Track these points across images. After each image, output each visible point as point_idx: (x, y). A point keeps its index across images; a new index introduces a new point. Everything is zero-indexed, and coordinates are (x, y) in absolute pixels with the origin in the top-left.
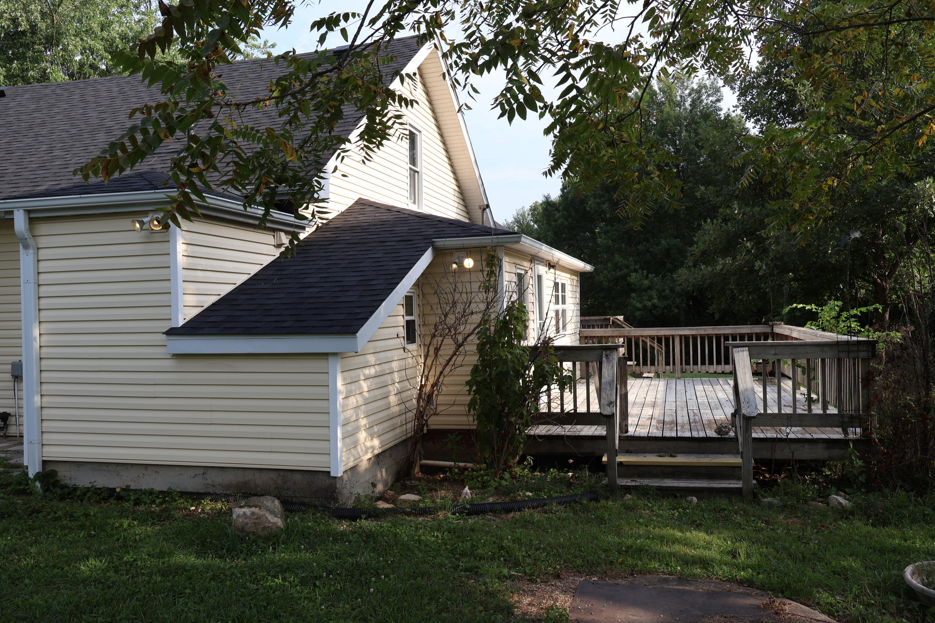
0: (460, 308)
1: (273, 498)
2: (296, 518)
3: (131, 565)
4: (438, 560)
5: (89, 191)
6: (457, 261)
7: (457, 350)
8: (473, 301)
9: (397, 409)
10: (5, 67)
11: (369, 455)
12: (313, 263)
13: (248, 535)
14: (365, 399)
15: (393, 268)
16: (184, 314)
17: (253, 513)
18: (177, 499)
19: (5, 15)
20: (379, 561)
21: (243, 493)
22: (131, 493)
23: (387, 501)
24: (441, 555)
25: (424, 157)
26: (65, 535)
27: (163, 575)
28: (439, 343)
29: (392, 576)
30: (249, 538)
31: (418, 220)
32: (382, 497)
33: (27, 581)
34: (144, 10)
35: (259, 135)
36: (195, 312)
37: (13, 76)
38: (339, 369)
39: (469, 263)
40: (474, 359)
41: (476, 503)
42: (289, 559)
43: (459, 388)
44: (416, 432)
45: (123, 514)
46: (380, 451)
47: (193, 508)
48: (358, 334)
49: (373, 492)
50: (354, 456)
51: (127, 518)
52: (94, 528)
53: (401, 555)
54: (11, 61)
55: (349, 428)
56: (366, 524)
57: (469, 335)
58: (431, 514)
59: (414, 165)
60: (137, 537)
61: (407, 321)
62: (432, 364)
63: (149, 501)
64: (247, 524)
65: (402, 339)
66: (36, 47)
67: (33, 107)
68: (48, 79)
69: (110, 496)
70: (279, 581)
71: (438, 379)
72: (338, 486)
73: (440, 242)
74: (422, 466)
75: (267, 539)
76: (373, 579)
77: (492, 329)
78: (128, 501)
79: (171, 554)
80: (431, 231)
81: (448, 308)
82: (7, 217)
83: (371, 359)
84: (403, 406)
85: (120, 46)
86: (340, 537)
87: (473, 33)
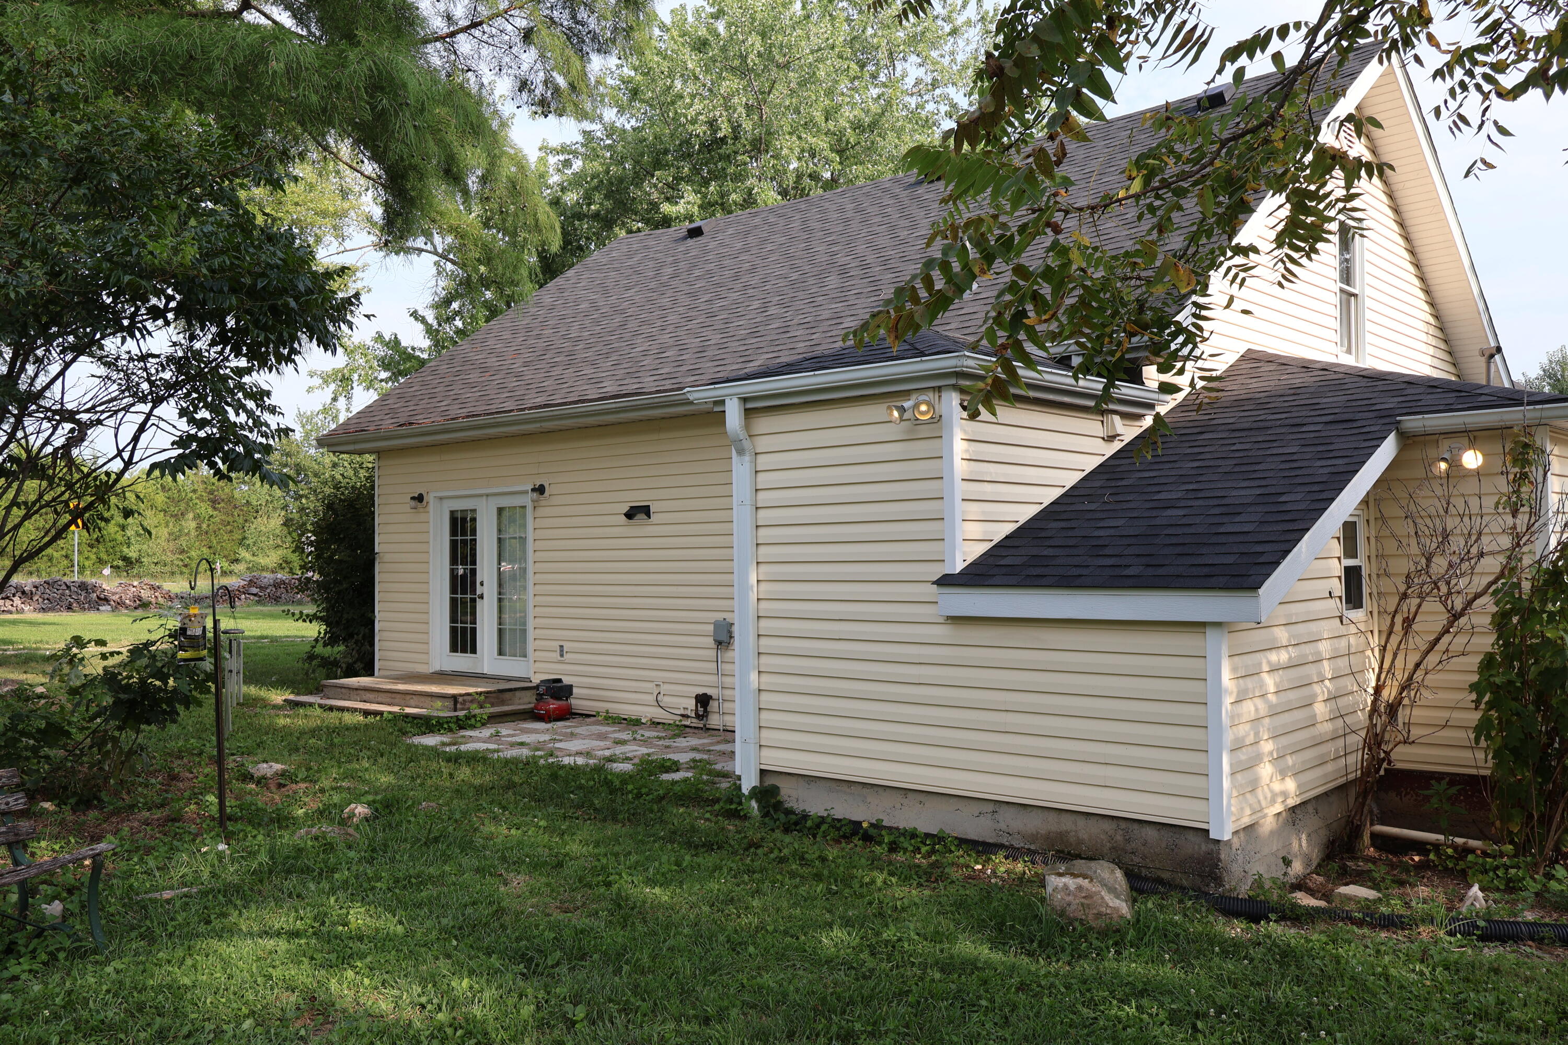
0: (1457, 543)
1: (1112, 865)
2: (1150, 905)
3: (894, 947)
4: (1429, 1019)
5: (826, 364)
6: (1446, 456)
7: (1451, 624)
8: (1486, 530)
9: (1328, 727)
10: (699, 192)
11: (1278, 808)
12: (1170, 466)
13: (1071, 924)
14: (1271, 706)
15: (1322, 471)
16: (964, 553)
17: (1080, 888)
18: (953, 848)
19: (701, 117)
20: (1310, 1004)
21: (1058, 851)
22: (883, 832)
23: (1312, 892)
24: (1434, 1010)
25: (1368, 267)
26: (796, 887)
27: (942, 970)
28: (1413, 609)
29: (1338, 1035)
30: (1074, 929)
31: (1364, 382)
32: (1299, 886)
33: (751, 949)
34: (884, 80)
35: (1098, 254)
36: (980, 549)
37: (711, 204)
38: (1225, 652)
39: (1472, 459)
40: (1486, 642)
41: (1497, 918)
42: (1146, 976)
43: (1459, 696)
44: (1366, 773)
45: (874, 863)
46: (1298, 801)
47: (979, 867)
48: (1261, 591)
49: (1285, 874)
50: (1250, 806)
51: (882, 870)
52: (836, 881)
53: (1353, 998)
54: (706, 183)
55: (1242, 756)
56: (1275, 929)
57: (1477, 596)
58: (1403, 929)
59: (1348, 284)
60: (899, 903)
61: (1346, 568)
62: (1398, 648)
63: (911, 848)
64: (1069, 905)
65: (1338, 600)
66: (739, 158)
67: (739, 246)
68: (755, 202)
69: (854, 833)
70: (1131, 1010)
71: (1410, 678)
72: (1222, 856)
73: (1413, 423)
74: (1374, 836)
75: (1103, 934)
76: (1304, 1034)
77: (1526, 586)
78: (880, 843)
79: (951, 939)
80: (1391, 403)
81: (1434, 545)
82: (717, 409)
83: (1282, 634)
84: (1340, 722)
85: (851, 140)
86: (1232, 949)
87: (1497, 24)
